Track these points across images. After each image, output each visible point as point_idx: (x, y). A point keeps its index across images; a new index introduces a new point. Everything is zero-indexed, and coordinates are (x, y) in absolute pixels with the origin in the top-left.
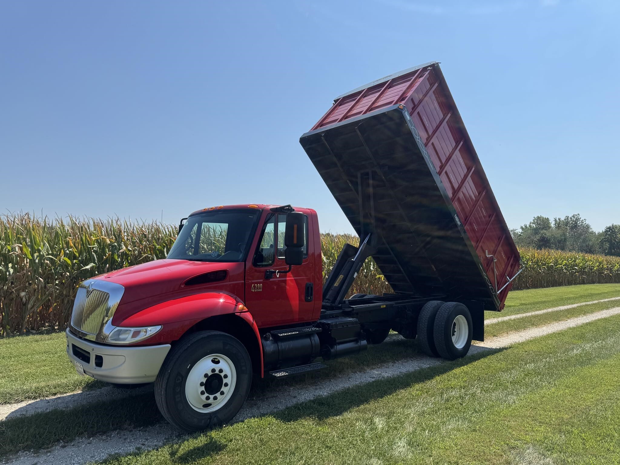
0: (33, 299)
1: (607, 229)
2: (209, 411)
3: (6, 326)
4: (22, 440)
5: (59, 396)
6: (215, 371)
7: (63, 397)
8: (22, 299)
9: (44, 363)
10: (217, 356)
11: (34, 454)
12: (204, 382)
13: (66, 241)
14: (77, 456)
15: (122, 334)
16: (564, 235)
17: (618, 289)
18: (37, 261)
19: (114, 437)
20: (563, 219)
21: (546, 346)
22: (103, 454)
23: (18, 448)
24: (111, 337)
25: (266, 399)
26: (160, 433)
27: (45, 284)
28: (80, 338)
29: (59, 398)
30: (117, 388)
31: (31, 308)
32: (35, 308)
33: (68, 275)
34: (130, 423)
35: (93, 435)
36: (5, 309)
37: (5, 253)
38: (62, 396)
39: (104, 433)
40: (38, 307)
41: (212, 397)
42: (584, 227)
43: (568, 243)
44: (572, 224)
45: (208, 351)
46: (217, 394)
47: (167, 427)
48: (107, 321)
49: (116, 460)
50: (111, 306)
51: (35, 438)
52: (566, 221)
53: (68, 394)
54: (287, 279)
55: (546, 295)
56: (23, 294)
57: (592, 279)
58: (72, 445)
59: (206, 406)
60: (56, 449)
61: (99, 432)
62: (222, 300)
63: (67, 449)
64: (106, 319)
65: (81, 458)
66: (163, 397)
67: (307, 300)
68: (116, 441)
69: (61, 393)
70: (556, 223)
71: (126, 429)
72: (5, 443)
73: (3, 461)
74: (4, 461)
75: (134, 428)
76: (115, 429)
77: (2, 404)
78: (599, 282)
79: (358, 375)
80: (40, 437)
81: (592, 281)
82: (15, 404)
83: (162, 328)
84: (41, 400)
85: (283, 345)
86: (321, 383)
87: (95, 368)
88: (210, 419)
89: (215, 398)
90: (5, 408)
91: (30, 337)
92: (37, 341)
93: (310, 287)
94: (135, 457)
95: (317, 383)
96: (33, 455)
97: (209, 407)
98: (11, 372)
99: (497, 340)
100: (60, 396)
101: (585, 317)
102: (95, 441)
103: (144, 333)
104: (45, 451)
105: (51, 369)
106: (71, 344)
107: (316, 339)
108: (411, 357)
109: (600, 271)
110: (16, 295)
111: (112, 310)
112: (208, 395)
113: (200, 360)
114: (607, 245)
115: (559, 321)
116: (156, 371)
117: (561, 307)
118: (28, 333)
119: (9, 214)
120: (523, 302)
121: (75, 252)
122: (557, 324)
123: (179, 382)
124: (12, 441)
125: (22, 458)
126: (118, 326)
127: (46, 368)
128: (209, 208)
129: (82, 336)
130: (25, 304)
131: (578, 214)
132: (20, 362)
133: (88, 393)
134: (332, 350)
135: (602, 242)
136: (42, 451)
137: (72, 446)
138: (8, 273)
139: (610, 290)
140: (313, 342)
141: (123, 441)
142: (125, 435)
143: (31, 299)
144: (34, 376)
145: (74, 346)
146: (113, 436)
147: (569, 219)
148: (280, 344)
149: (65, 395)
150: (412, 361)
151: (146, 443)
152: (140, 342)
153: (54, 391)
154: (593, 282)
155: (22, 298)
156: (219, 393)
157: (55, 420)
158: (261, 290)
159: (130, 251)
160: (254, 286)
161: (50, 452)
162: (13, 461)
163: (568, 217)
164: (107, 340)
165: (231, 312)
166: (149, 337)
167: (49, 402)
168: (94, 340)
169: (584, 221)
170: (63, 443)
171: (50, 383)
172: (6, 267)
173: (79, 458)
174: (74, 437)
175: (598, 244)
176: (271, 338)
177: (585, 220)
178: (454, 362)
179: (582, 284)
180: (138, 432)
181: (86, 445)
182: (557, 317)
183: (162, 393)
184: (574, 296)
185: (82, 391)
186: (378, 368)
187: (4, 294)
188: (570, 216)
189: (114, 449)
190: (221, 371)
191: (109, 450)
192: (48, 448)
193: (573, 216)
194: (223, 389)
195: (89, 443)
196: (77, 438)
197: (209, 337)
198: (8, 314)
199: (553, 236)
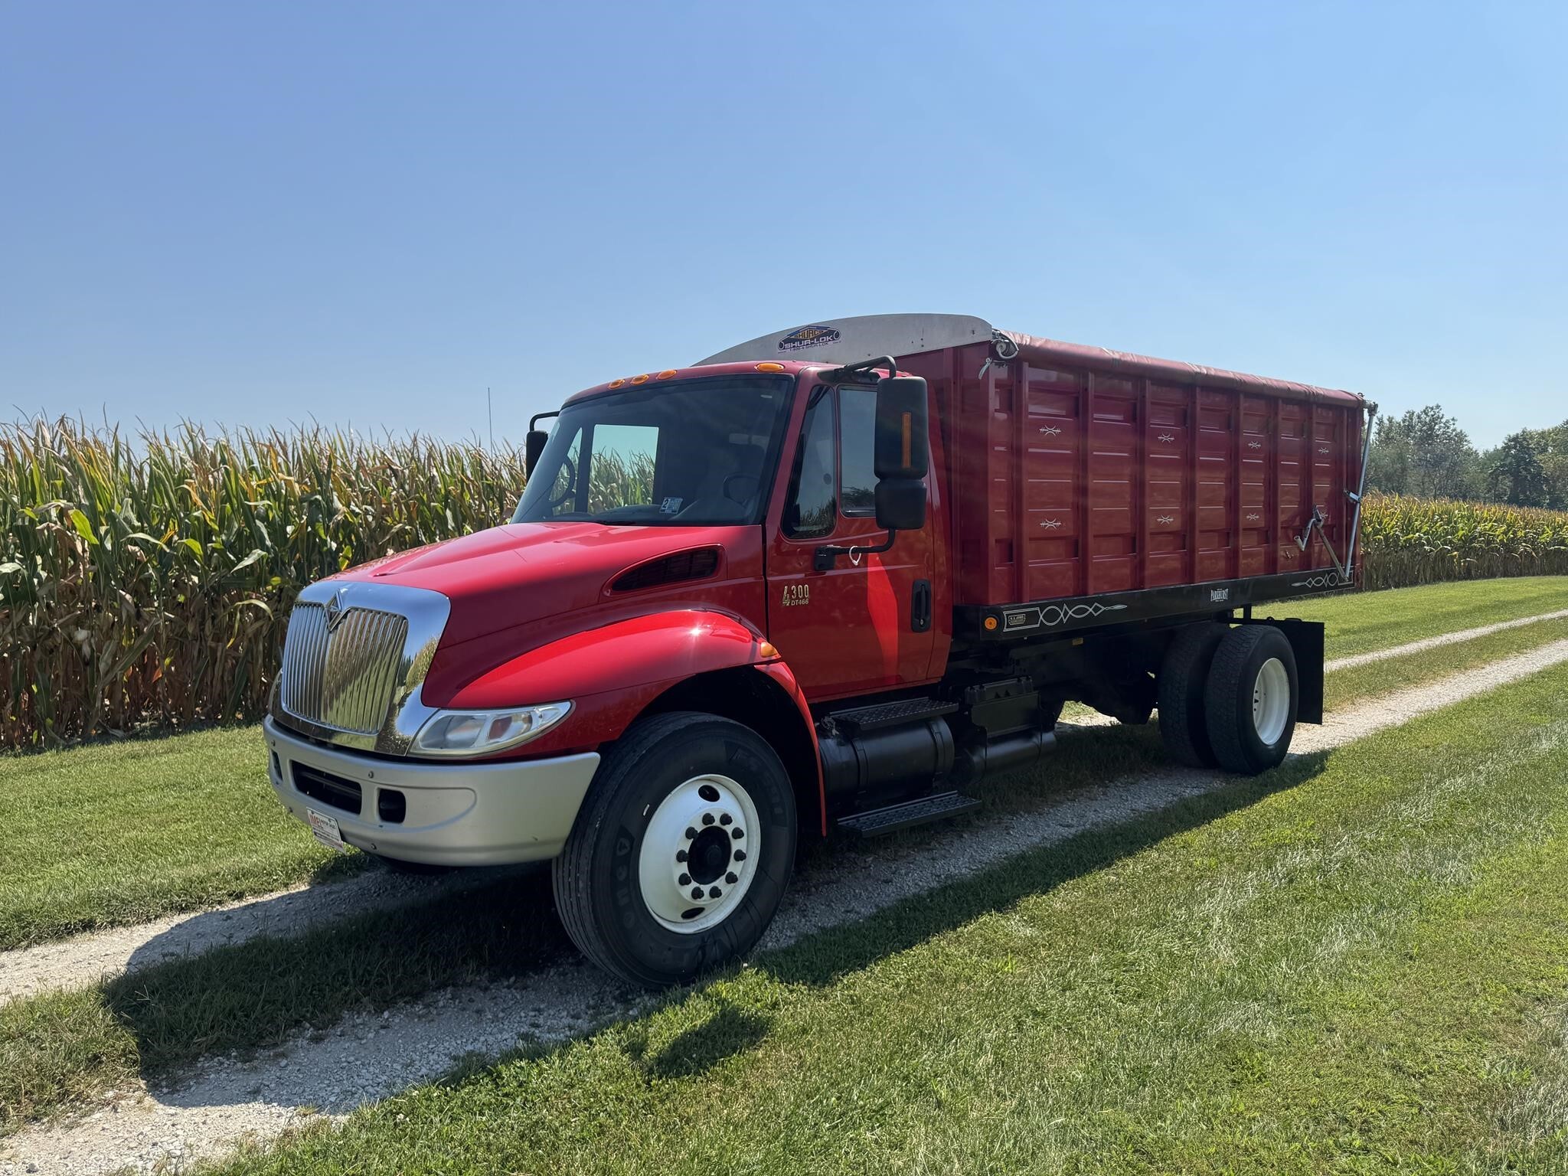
0: (110, 647)
1: (1509, 441)
2: (696, 929)
3: (44, 720)
4: (198, 1025)
5: (251, 900)
6: (714, 821)
7: (264, 904)
8: (79, 649)
9: (175, 814)
10: (709, 780)
11: (244, 1062)
12: (687, 852)
13: (179, 492)
14: (363, 1064)
15: (454, 728)
16: (1401, 458)
17: (1563, 588)
18: (109, 546)
19: (444, 1007)
20: (1398, 418)
21: (1469, 733)
22: (435, 1057)
23: (193, 1049)
24: (423, 740)
25: (813, 889)
26: (568, 993)
27: (136, 605)
28: (322, 744)
29: (253, 905)
30: (400, 874)
31: (106, 674)
32: (117, 670)
33: (194, 583)
34: (477, 966)
35: (385, 1003)
36: (40, 677)
37: (23, 526)
38: (259, 900)
39: (416, 996)
40: (125, 669)
41: (706, 889)
42: (1451, 439)
43: (1409, 480)
44: (1421, 431)
45: (692, 768)
46: (718, 881)
47: (578, 973)
48: (404, 699)
49: (485, 1074)
50: (412, 658)
51: (235, 1018)
52: (1407, 424)
53: (275, 895)
54: (870, 569)
55: (1394, 608)
56: (81, 635)
57: (1489, 567)
58: (339, 1033)
59: (691, 914)
60: (299, 1046)
61: (402, 995)
62: (696, 632)
63: (329, 1045)
64: (401, 692)
65: (377, 1071)
66: (584, 895)
67: (916, 629)
68: (453, 1017)
69: (255, 892)
70: (1380, 431)
71: (470, 985)
72: (157, 1036)
73: (162, 1087)
74: (167, 1087)
75: (492, 981)
76: (442, 986)
77: (106, 927)
78: (1505, 574)
79: (1026, 821)
80: (246, 1016)
81: (1488, 573)
82: (139, 927)
83: (574, 708)
84: (206, 913)
85: (871, 748)
86: (940, 843)
87: (381, 826)
88: (702, 948)
89: (715, 893)
90: (114, 939)
91: (114, 749)
92: (135, 756)
93: (923, 593)
94: (533, 1061)
95: (929, 844)
96: (239, 1065)
97: (697, 918)
98: (91, 839)
99: (1336, 721)
100: (254, 901)
101: (1522, 658)
102: (397, 1021)
103: (520, 723)
104: (272, 1054)
105: (198, 828)
106: (288, 761)
107: (943, 729)
108: (1141, 770)
109: (1510, 546)
110: (65, 639)
111: (416, 666)
112: (697, 885)
113: (673, 793)
114: (1506, 483)
115: (1466, 669)
116: (563, 826)
117: (1448, 636)
118: (105, 738)
119: (23, 421)
120: (1346, 626)
121: (211, 520)
122: (1462, 677)
123: (624, 852)
124: (172, 1031)
125: (211, 1077)
126: (444, 708)
127: (183, 827)
128: (631, 379)
129: (322, 739)
130: (90, 663)
131: (1438, 406)
132: (109, 812)
133: (327, 890)
134: (975, 759)
135: (1495, 475)
136: (262, 1054)
137: (340, 1036)
138: (36, 581)
139: (1543, 592)
140: (938, 737)
141: (475, 1016)
142: (473, 1001)
143: (105, 648)
144: (160, 850)
145: (296, 767)
146: (441, 1004)
147: (1415, 419)
148: (858, 745)
149: (267, 897)
150: (1147, 779)
151: (541, 1021)
152: (515, 749)
153: (235, 887)
154: (1491, 574)
155: (81, 645)
156: (723, 878)
157: (272, 968)
158: (807, 602)
159: (357, 515)
160: (790, 592)
161: (284, 1055)
162: (190, 1087)
163: (1413, 414)
164: (415, 748)
165: (745, 661)
166: (540, 735)
167: (229, 918)
168: (371, 748)
169: (1452, 422)
170: (312, 1029)
171: (217, 866)
172: (31, 563)
173: (371, 1069)
174: (337, 1012)
175: (1485, 480)
176: (834, 732)
177: (1453, 419)
178: (1260, 778)
179: (1466, 579)
180: (506, 990)
181: (377, 1032)
182: (1456, 659)
183: (581, 885)
184: (1461, 608)
185: (309, 884)
186: (1068, 800)
187: (32, 636)
188: (1418, 410)
189: (459, 1042)
190: (726, 819)
191: (446, 1044)
192: (275, 1045)
193: (1424, 411)
194: (734, 867)
195: (383, 1027)
196: (346, 1014)
197: (690, 728)
198: (46, 689)
199: (1373, 464)
